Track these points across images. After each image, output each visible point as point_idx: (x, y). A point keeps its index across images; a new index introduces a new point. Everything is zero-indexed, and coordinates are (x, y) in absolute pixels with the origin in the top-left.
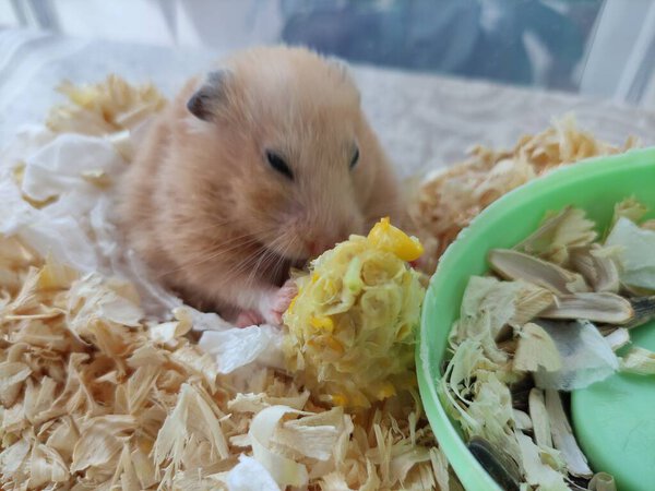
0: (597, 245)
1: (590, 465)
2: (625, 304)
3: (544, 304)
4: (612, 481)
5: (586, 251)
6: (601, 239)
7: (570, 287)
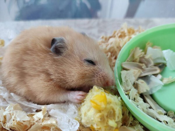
0: (145, 55)
1: (165, 110)
2: (157, 68)
3: (139, 74)
4: (173, 113)
5: (143, 57)
6: (145, 54)
7: (143, 67)
